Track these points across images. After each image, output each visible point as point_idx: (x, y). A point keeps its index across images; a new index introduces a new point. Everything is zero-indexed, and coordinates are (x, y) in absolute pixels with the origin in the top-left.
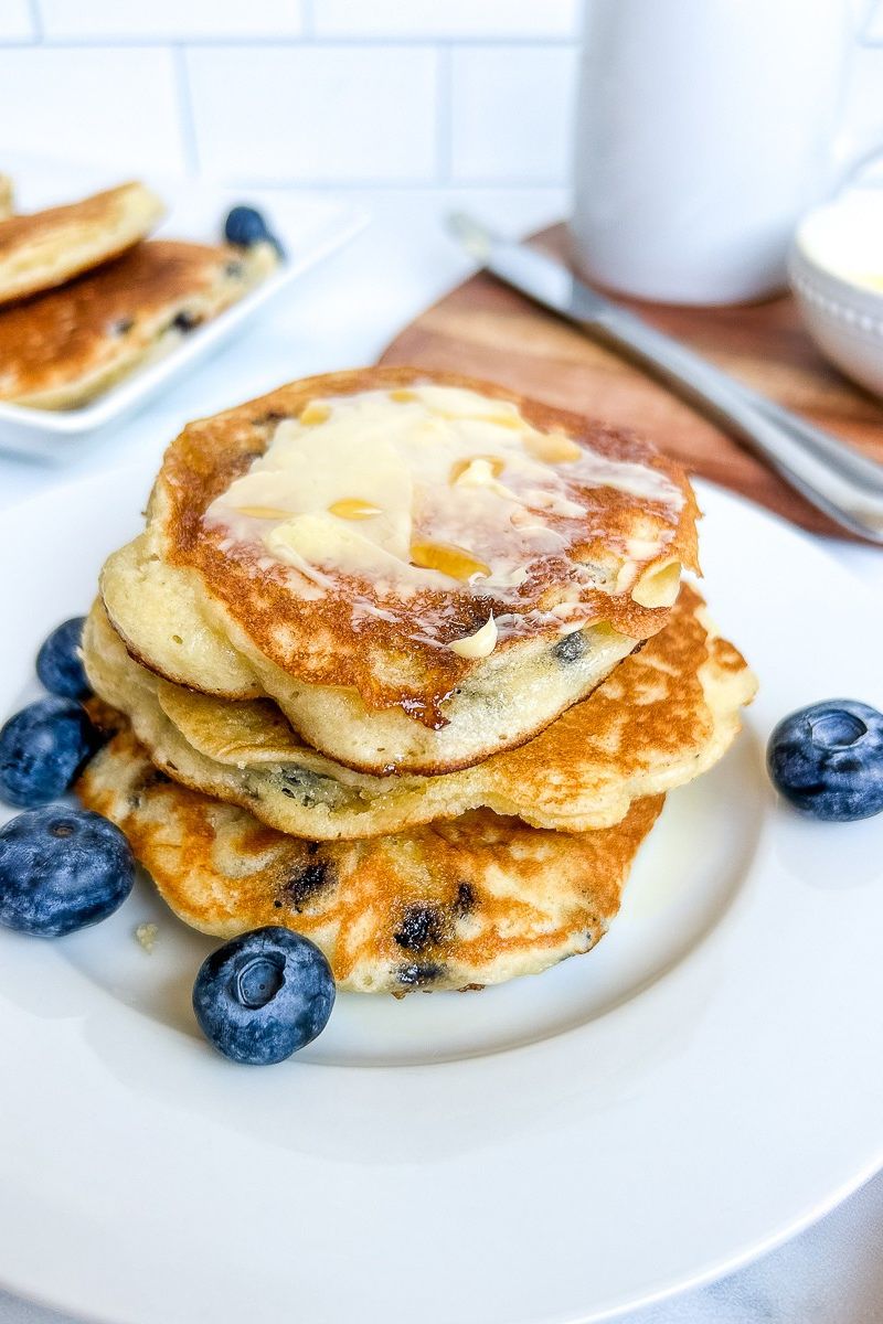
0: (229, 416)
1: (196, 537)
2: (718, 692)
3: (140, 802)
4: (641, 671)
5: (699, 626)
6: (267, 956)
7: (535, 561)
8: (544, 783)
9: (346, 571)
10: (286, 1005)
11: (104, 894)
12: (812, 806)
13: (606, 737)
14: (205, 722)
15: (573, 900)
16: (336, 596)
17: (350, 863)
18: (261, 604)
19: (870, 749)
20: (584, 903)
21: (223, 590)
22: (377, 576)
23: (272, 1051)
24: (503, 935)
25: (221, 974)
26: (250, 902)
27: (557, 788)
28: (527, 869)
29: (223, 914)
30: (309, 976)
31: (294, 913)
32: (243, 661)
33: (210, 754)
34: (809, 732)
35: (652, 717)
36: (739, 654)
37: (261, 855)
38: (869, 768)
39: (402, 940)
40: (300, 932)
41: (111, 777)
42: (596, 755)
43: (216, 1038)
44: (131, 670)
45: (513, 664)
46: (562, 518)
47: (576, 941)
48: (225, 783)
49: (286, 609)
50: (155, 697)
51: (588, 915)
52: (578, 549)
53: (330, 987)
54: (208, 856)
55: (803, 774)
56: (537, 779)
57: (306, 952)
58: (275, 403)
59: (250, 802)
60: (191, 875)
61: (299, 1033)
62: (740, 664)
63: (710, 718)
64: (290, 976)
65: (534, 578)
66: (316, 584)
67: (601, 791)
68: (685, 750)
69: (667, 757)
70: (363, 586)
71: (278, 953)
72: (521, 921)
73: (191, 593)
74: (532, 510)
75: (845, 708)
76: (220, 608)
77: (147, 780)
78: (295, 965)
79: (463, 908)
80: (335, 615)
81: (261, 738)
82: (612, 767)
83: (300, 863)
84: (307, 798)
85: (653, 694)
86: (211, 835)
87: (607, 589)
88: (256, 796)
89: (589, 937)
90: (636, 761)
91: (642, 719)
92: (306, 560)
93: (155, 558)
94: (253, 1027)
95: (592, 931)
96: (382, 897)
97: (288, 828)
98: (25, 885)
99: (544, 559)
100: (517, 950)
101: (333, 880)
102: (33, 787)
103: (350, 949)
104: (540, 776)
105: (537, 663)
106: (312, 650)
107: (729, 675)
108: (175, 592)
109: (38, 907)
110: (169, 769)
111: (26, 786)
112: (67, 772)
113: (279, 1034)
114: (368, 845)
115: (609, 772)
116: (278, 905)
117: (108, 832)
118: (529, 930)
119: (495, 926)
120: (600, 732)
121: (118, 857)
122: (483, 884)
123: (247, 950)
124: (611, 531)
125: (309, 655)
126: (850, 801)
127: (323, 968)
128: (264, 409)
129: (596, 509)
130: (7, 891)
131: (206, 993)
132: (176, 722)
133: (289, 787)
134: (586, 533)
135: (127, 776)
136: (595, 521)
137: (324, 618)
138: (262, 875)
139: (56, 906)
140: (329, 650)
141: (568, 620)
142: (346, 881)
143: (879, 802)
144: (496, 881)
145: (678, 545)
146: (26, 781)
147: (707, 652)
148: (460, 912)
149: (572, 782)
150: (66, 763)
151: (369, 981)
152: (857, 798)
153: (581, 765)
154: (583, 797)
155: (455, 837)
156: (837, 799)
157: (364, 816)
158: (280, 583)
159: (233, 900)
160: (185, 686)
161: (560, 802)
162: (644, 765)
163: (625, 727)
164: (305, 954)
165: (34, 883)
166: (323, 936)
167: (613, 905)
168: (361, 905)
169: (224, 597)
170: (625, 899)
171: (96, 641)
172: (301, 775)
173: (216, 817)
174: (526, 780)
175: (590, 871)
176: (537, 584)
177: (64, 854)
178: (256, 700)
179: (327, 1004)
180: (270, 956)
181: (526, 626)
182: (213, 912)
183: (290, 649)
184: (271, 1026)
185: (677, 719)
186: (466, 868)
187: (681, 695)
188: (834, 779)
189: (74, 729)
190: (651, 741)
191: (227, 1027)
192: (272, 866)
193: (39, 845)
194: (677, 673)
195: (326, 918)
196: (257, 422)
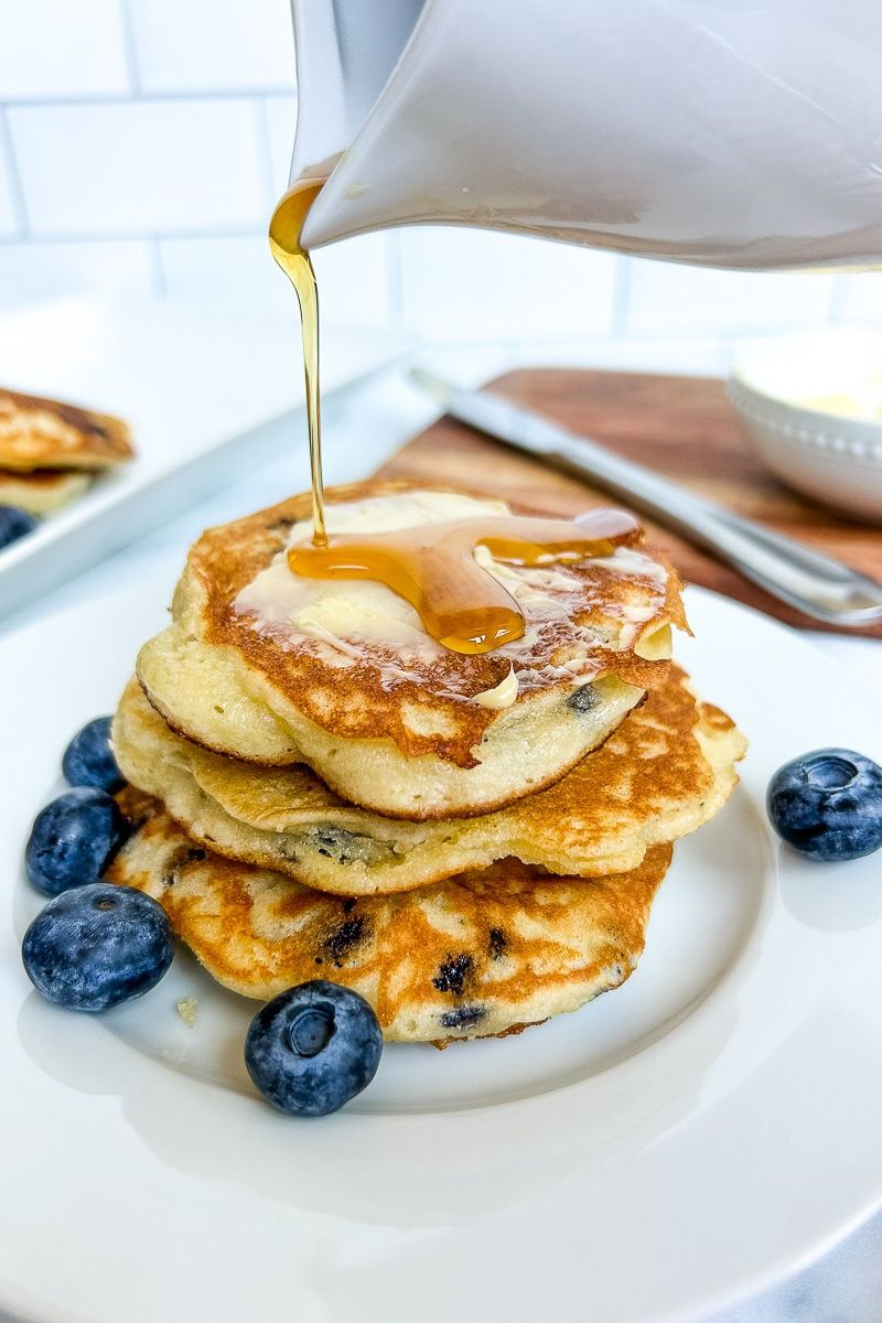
0: (243, 523)
1: (229, 621)
2: (712, 748)
3: (175, 880)
4: (641, 730)
5: (687, 693)
6: (316, 1007)
7: (542, 626)
8: (566, 828)
9: (370, 642)
10: (336, 1052)
11: (150, 963)
12: (816, 847)
13: (618, 787)
14: (241, 792)
15: (600, 938)
16: (364, 664)
17: (384, 916)
18: (296, 673)
19: (863, 788)
20: (611, 940)
21: (259, 661)
22: (400, 644)
23: (328, 1099)
24: (537, 972)
25: (273, 1027)
26: (292, 961)
27: (580, 832)
28: (552, 913)
29: (266, 974)
30: (358, 1024)
31: (334, 968)
32: (282, 725)
33: (248, 820)
34: (805, 778)
35: (657, 769)
36: (727, 716)
37: (299, 917)
38: (865, 806)
39: (441, 985)
40: (342, 985)
41: (144, 860)
42: (611, 803)
43: (272, 1090)
44: (165, 752)
45: (534, 714)
46: (561, 592)
47: (607, 976)
48: (260, 849)
49: (321, 676)
50: (190, 776)
51: (616, 950)
52: (580, 616)
53: (378, 1035)
54: (247, 922)
55: (805, 816)
56: (560, 825)
57: (353, 1000)
58: (285, 511)
59: (288, 865)
60: (232, 941)
61: (353, 1079)
62: (729, 725)
63: (710, 769)
64: (341, 1023)
65: (544, 640)
66: (345, 654)
67: (621, 834)
68: (691, 795)
69: (676, 804)
70: (388, 654)
71: (327, 1003)
72: (553, 959)
73: (229, 666)
74: (532, 586)
75: (835, 755)
76: (258, 679)
77: (180, 859)
78: (344, 1013)
79: (497, 950)
80: (365, 679)
81: (297, 802)
82: (627, 812)
83: (337, 921)
84: (344, 857)
85: (655, 750)
86: (248, 903)
87: (612, 646)
88: (293, 860)
89: (619, 972)
90: (649, 808)
91: (649, 771)
92: (335, 634)
93: (192, 638)
94: (308, 1076)
95: (622, 967)
96: (417, 946)
97: (327, 886)
98: (74, 957)
99: (550, 624)
100: (553, 984)
101: (369, 934)
102: (67, 872)
103: (393, 996)
104: (563, 822)
105: (554, 713)
106: (348, 709)
107: (720, 734)
108: (214, 666)
109: (88, 978)
110: (207, 841)
111: (61, 871)
112: (99, 857)
113: (334, 1081)
114: (400, 899)
115: (625, 817)
116: (319, 961)
117: (148, 904)
118: (562, 967)
119: (529, 965)
120: (612, 783)
121: (161, 927)
122: (514, 929)
123: (296, 1003)
124: (607, 600)
125: (345, 713)
126: (851, 837)
127: (369, 1017)
128: (276, 516)
129: (589, 583)
130: (56, 965)
131: (260, 1046)
132: (213, 794)
133: (325, 847)
134: (585, 602)
135: (160, 858)
136: (591, 593)
137: (356, 682)
138: (301, 935)
139: (105, 976)
140: (364, 708)
141: (579, 673)
142: (382, 933)
143: (877, 837)
144: (525, 926)
145: (670, 609)
146: (61, 867)
147: (698, 715)
148: (494, 954)
149: (593, 826)
150: (99, 848)
151: (413, 1026)
152: (857, 834)
153: (599, 811)
154: (604, 840)
155: (481, 890)
156: (839, 837)
157: (399, 868)
158: (312, 654)
159: (275, 961)
160: (224, 754)
161: (584, 845)
162: (657, 811)
163: (634, 779)
164: (353, 1004)
165: (83, 954)
166: (366, 986)
167: (638, 942)
168: (399, 955)
169: (263, 668)
170: (649, 935)
171: (128, 731)
172: (336, 835)
173: (253, 885)
174: (550, 826)
175: (612, 911)
176: (547, 646)
177: (110, 925)
178: (291, 765)
179: (377, 1050)
180: (319, 1006)
181: (543, 680)
182: (257, 973)
183: (327, 709)
184: (326, 1073)
185: (680, 771)
186: (496, 916)
187: (680, 751)
188: (833, 818)
189: (106, 815)
190: (660, 790)
191: (283, 1078)
192: (310, 927)
193: (85, 919)
194: (674, 732)
195: (368, 969)
196: (271, 527)
